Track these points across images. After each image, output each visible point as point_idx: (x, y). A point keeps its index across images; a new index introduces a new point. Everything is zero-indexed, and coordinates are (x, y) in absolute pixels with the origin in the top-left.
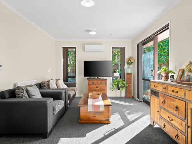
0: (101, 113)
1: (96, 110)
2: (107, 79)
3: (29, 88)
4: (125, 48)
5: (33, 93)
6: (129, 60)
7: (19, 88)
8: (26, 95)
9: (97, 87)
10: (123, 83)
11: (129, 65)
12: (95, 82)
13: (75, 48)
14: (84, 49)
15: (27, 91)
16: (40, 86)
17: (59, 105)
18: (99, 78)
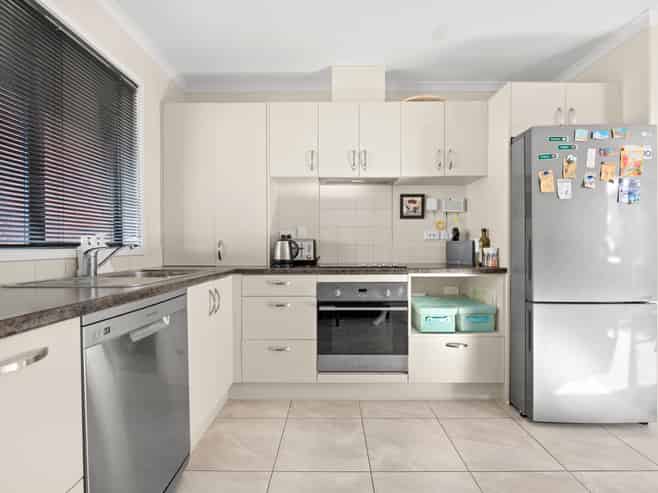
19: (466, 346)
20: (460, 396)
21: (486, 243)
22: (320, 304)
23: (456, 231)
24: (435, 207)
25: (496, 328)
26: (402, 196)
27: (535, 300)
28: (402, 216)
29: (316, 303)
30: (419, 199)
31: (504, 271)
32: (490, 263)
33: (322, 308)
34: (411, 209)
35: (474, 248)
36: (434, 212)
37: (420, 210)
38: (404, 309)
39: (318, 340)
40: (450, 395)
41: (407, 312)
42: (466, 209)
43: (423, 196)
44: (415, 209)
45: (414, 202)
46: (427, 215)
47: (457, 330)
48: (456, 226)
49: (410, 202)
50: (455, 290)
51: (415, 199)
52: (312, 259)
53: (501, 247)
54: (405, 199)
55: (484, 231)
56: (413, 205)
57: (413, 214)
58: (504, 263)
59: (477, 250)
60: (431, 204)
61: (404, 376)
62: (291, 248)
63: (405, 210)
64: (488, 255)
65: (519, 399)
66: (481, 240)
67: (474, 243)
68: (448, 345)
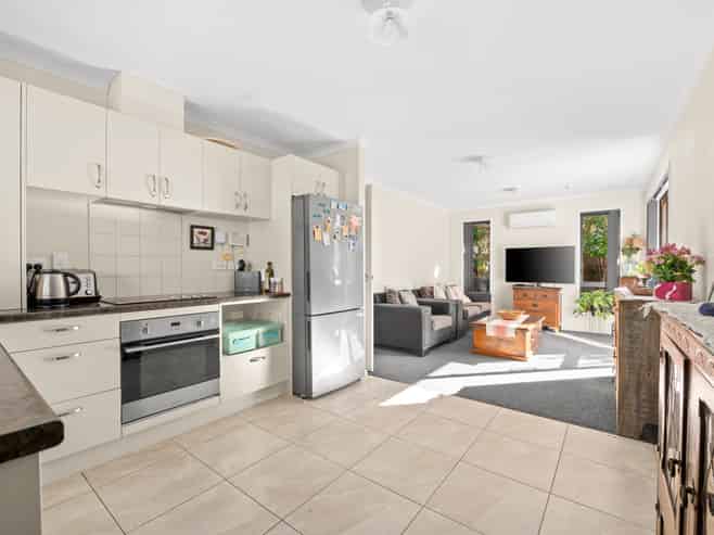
0: (509, 342)
1: (501, 336)
2: (558, 289)
3: (403, 294)
4: (618, 212)
5: (406, 300)
6: (631, 241)
7: (390, 291)
8: (398, 300)
9: (535, 305)
10: (604, 299)
11: (629, 255)
12: (531, 294)
13: (488, 222)
14: (506, 223)
15: (400, 296)
16: (419, 293)
17: (443, 322)
18: (544, 285)
19: (263, 358)
20: (259, 400)
21: (271, 273)
22: (124, 346)
23: (242, 262)
24: (223, 240)
25: (282, 340)
26: (192, 227)
27: (313, 313)
28: (192, 247)
29: (119, 346)
30: (209, 231)
31: (288, 295)
32: (277, 290)
33: (129, 350)
34: (202, 240)
35: (260, 277)
36: (222, 244)
37: (209, 242)
38: (216, 336)
39: (122, 388)
40: (252, 402)
41: (218, 339)
42: (248, 244)
43: (212, 229)
44: (206, 240)
45: (205, 234)
46: (215, 247)
47: (258, 347)
48: (241, 259)
49: (201, 233)
50: (240, 315)
51: (205, 230)
52: (94, 295)
53: (284, 277)
54: (196, 230)
55: (270, 264)
56: (202, 237)
57: (203, 245)
58: (288, 289)
59: (263, 279)
60: (219, 237)
61: (217, 398)
62: (67, 284)
63: (195, 241)
64: (275, 283)
65: (301, 387)
66: (267, 271)
67: (260, 273)
68: (251, 361)
